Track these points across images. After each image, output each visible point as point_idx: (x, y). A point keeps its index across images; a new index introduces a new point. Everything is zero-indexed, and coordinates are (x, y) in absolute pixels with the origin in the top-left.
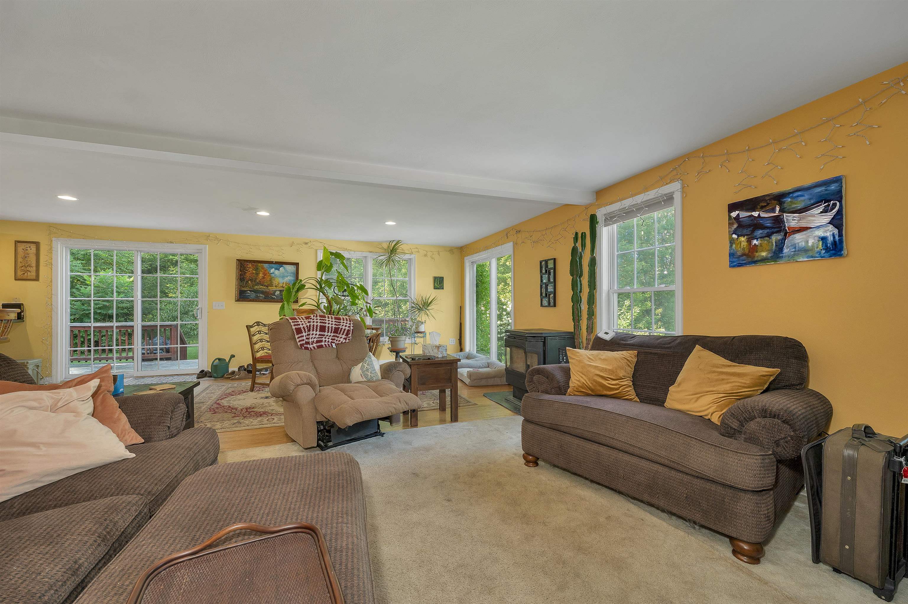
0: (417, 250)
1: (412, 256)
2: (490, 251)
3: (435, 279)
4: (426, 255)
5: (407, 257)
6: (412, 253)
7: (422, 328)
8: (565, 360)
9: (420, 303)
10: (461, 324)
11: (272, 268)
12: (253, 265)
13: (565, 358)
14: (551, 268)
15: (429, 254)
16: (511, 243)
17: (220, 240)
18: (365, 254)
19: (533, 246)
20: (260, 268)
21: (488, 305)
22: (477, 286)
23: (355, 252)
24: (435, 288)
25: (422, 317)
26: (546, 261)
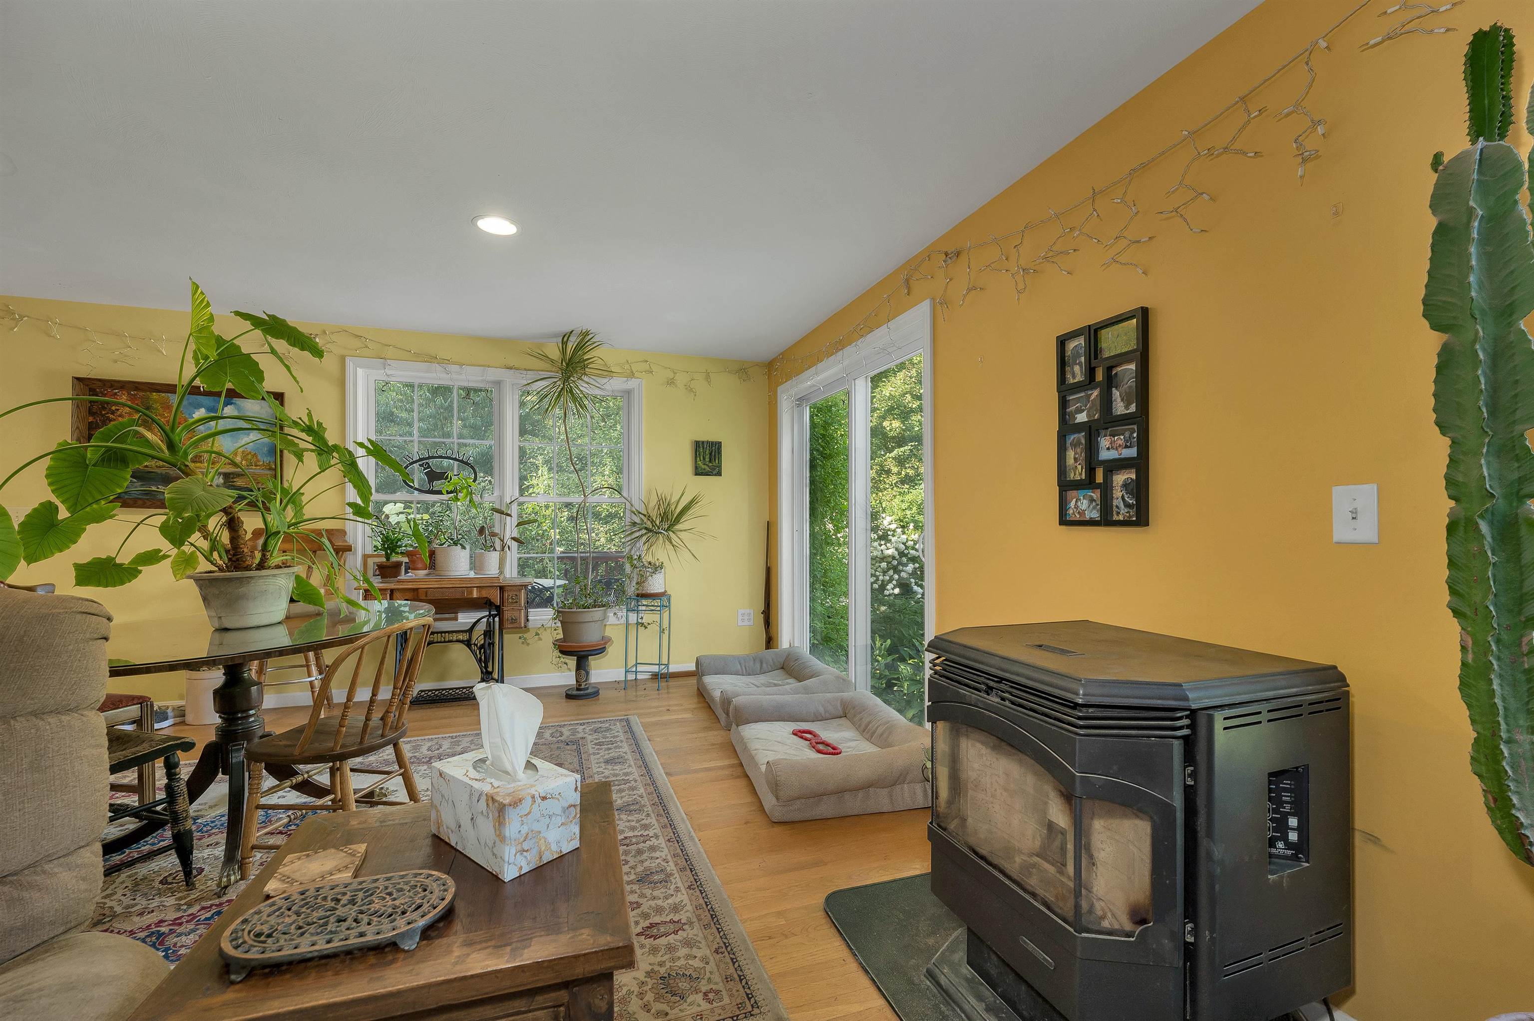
0: (645, 366)
1: (632, 384)
2: (849, 350)
3: (698, 446)
4: (671, 382)
5: (616, 384)
6: (632, 375)
7: (656, 584)
8: (1293, 836)
9: (654, 514)
10: (768, 571)
11: (199, 406)
12: (133, 398)
13: (1293, 822)
14: (1123, 358)
15: (681, 379)
16: (925, 307)
17: (22, 317)
18: (493, 374)
19: (1021, 286)
20: (156, 405)
21: (842, 517)
22: (813, 467)
23: (461, 365)
24: (698, 472)
25: (659, 552)
26: (1093, 333)
